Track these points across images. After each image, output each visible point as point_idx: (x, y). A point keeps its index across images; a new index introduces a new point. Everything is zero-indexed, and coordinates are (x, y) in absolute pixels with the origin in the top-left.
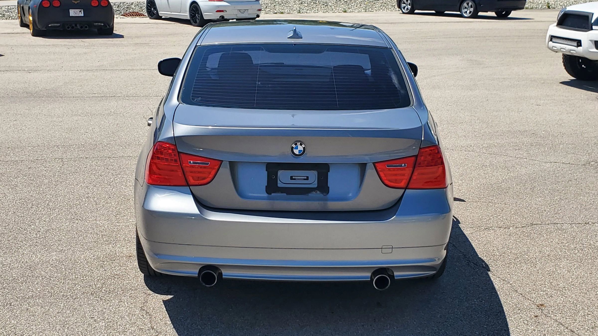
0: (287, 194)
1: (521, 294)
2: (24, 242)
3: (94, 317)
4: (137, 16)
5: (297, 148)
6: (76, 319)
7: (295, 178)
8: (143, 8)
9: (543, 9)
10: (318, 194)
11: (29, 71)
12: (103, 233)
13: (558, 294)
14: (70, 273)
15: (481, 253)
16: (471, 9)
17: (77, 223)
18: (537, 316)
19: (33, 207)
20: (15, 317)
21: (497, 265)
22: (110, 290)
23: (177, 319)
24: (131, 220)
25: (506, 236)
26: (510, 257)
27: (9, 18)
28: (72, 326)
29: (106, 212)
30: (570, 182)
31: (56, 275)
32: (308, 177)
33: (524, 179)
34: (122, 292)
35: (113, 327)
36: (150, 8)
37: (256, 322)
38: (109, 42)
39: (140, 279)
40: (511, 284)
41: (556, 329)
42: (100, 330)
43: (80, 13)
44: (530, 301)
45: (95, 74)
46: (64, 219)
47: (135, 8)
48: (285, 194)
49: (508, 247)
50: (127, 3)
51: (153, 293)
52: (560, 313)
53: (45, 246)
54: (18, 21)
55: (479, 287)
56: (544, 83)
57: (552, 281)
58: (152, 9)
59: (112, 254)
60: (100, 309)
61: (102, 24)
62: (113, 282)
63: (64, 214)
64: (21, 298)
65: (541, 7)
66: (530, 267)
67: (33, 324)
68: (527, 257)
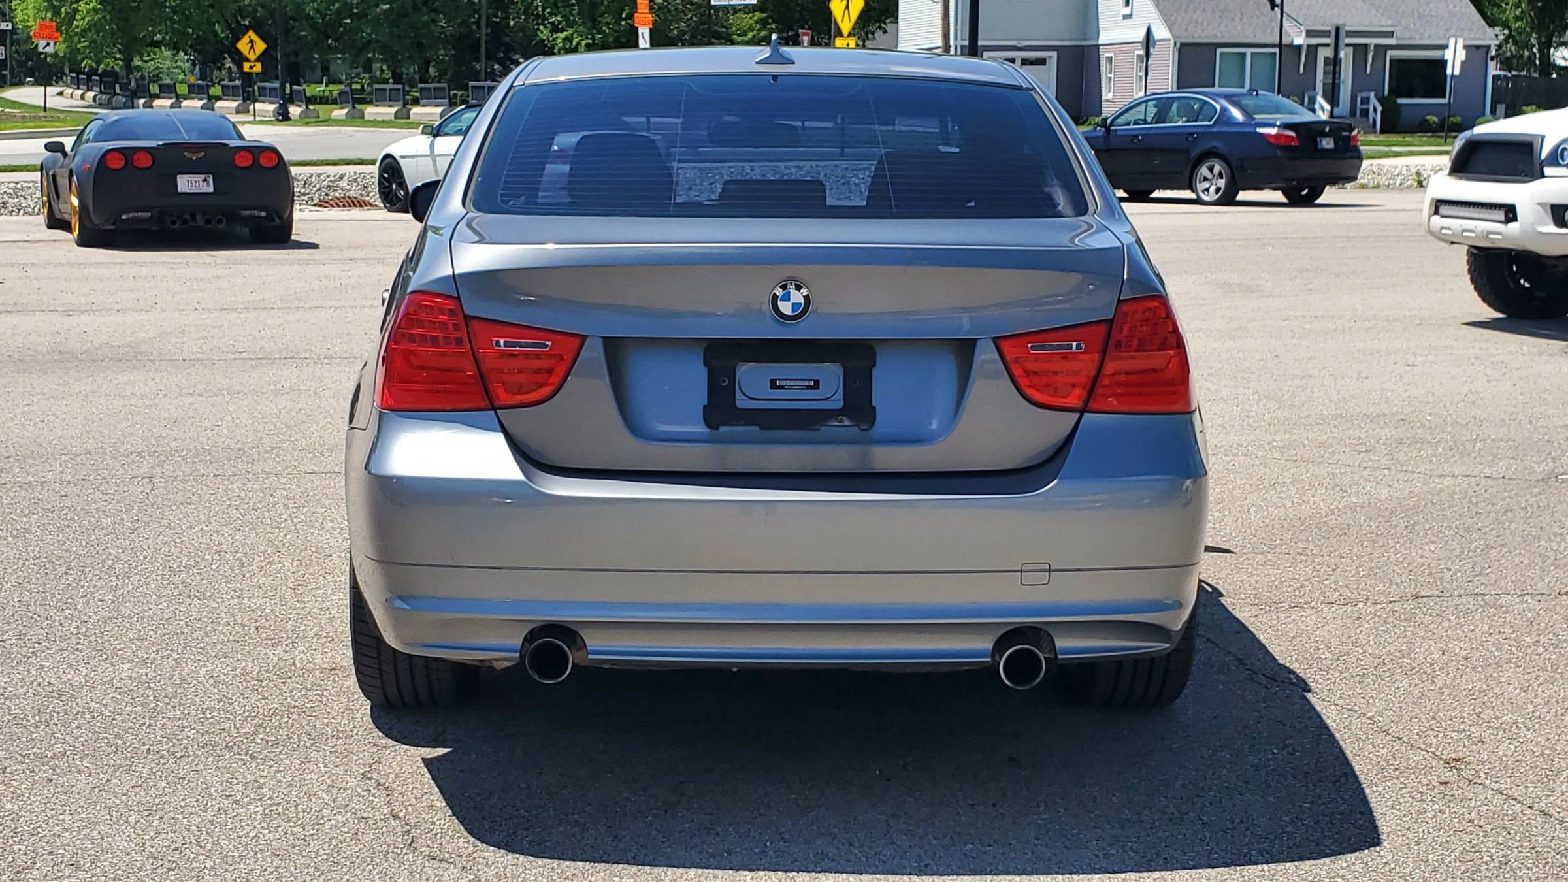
0: (761, 428)
1: (1400, 739)
2: (44, 644)
3: (233, 794)
4: (355, 206)
5: (786, 298)
6: (183, 800)
7: (783, 383)
8: (370, 189)
9: (1407, 188)
10: (845, 426)
11: (67, 313)
12: (258, 624)
13: (1500, 736)
14: (168, 704)
15: (1282, 653)
16: (1220, 180)
17: (190, 604)
18: (1446, 783)
19: (72, 572)
20: (15, 795)
21: (1328, 679)
22: (277, 739)
23: (463, 795)
24: (335, 597)
25: (1347, 621)
26: (1363, 663)
27: (19, 210)
28: (172, 815)
29: (268, 581)
30: (1509, 514)
31: (129, 708)
32: (817, 382)
33: (1387, 508)
34: (312, 742)
35: (285, 814)
36: (387, 184)
37: (679, 801)
38: (280, 257)
39: (359, 716)
40: (1369, 718)
41: (1502, 810)
42: (249, 822)
43: (205, 183)
44: (1424, 753)
45: (242, 316)
46: (154, 597)
47: (348, 187)
48: (757, 428)
49: (1357, 642)
50: (328, 176)
51: (396, 743)
52: (1510, 777)
53: (101, 650)
54: (42, 219)
55: (1285, 725)
56: (1421, 324)
57: (1480, 710)
58: (394, 186)
59: (282, 664)
60: (251, 778)
61: (263, 214)
62: (287, 722)
63: (153, 586)
64: (32, 757)
65: (1401, 184)
66: (1417, 681)
67: (65, 811)
68: (1409, 661)
